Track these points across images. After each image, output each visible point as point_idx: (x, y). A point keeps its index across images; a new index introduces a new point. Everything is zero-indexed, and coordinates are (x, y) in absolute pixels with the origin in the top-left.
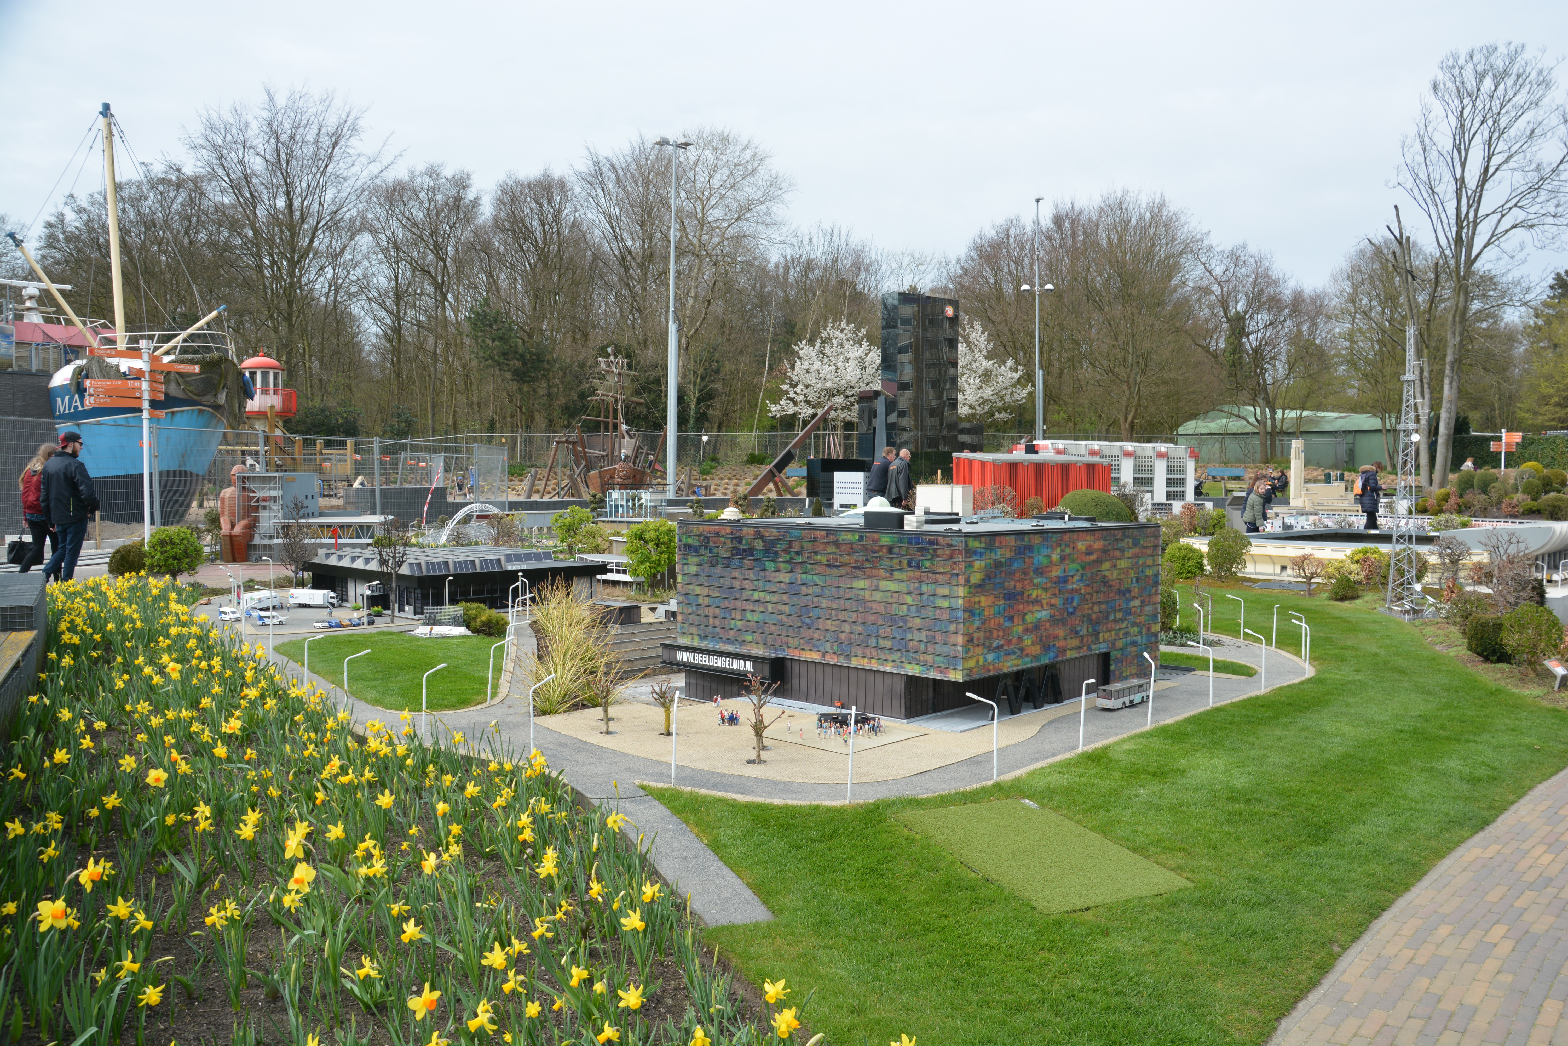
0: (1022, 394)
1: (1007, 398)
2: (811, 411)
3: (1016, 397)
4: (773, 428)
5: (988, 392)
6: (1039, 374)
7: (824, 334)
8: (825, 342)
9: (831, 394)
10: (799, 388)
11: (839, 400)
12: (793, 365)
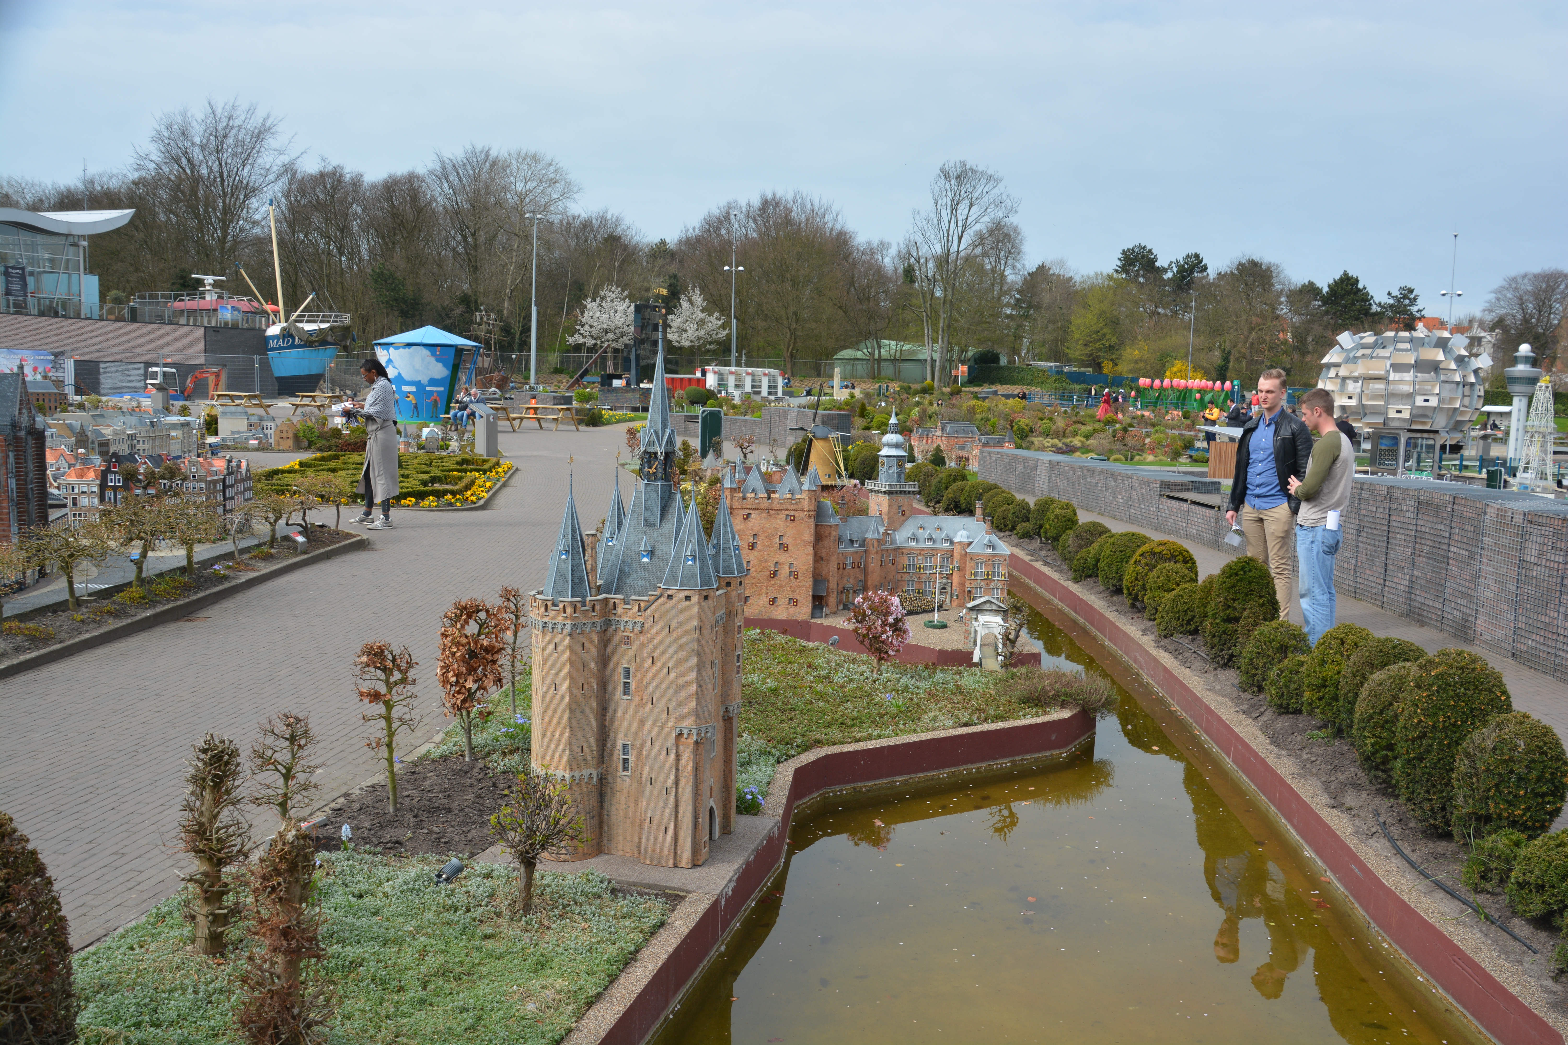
0: (723, 334)
1: (714, 336)
2: (594, 342)
3: (720, 336)
4: (568, 351)
5: (701, 333)
6: (734, 321)
7: (602, 294)
8: (603, 298)
9: (607, 332)
10: (587, 328)
11: (611, 336)
12: (582, 313)
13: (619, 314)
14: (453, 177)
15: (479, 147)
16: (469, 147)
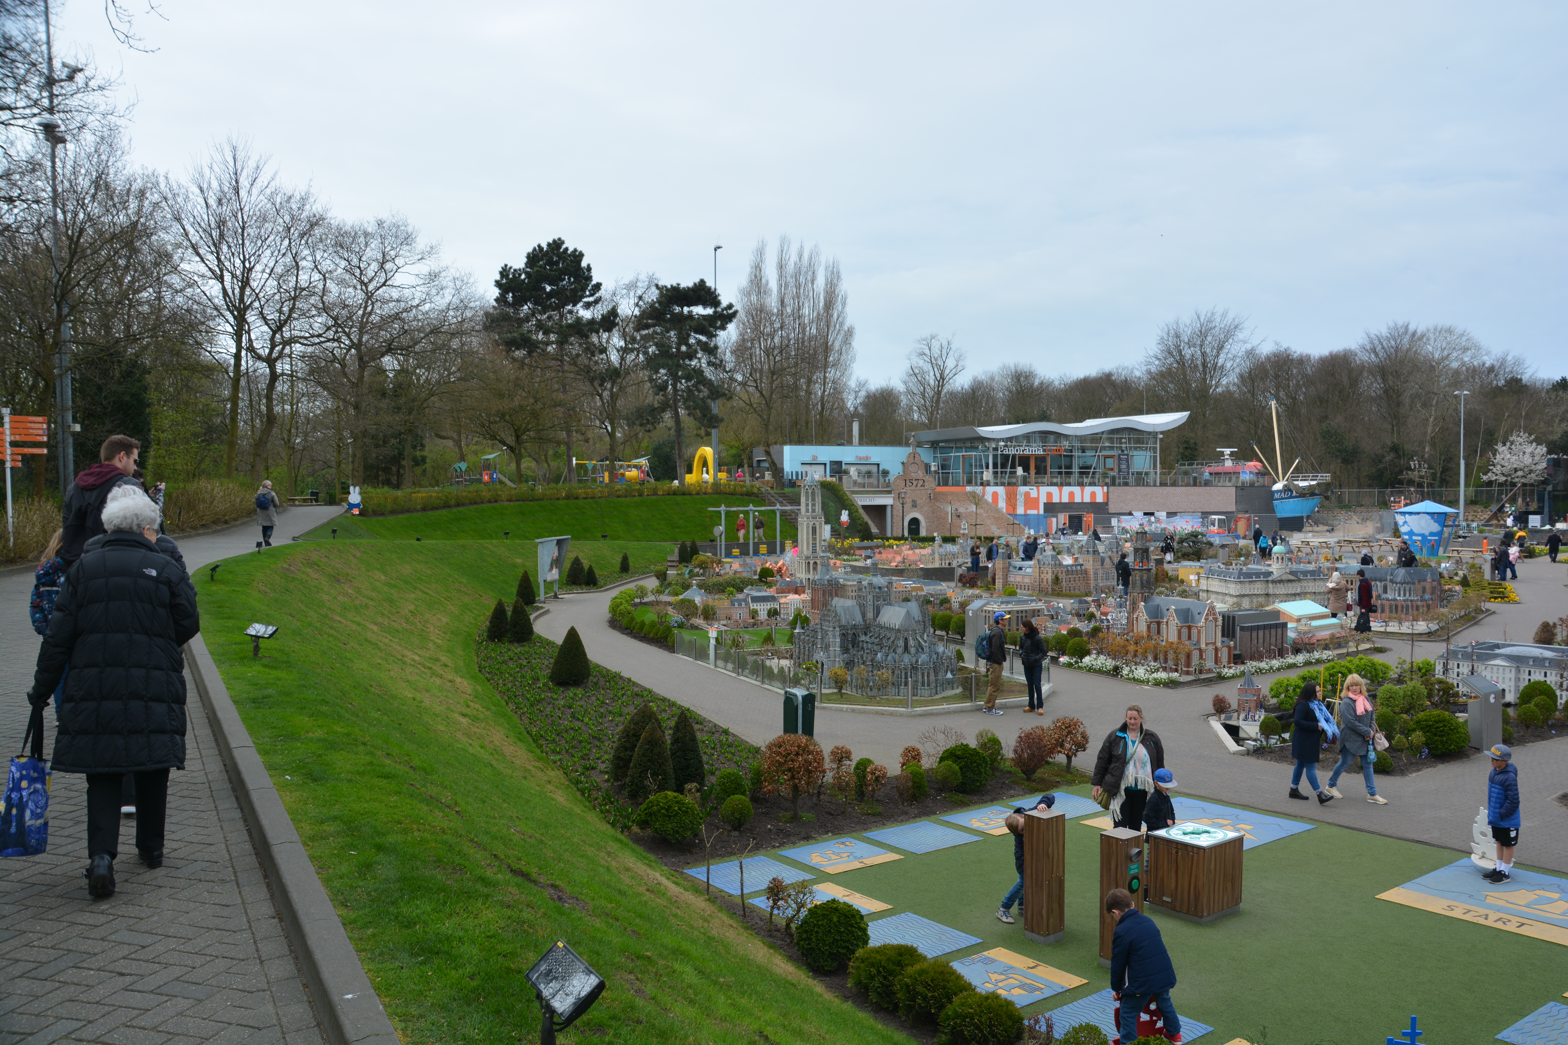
2: (1505, 478)
4: (1482, 486)
8: (1512, 443)
9: (1516, 470)
10: (1499, 467)
11: (1520, 473)
12: (1494, 455)
13: (1527, 456)
14: (1379, 348)
15: (1400, 323)
16: (1391, 324)
